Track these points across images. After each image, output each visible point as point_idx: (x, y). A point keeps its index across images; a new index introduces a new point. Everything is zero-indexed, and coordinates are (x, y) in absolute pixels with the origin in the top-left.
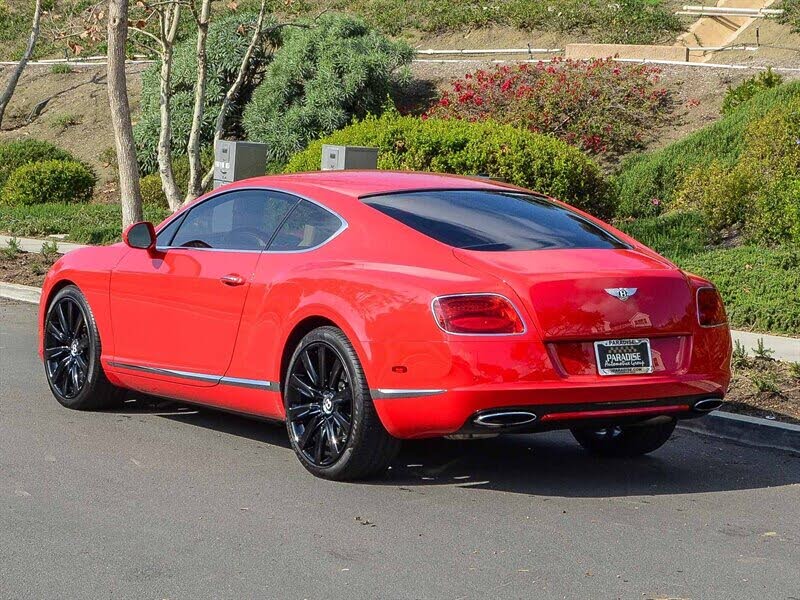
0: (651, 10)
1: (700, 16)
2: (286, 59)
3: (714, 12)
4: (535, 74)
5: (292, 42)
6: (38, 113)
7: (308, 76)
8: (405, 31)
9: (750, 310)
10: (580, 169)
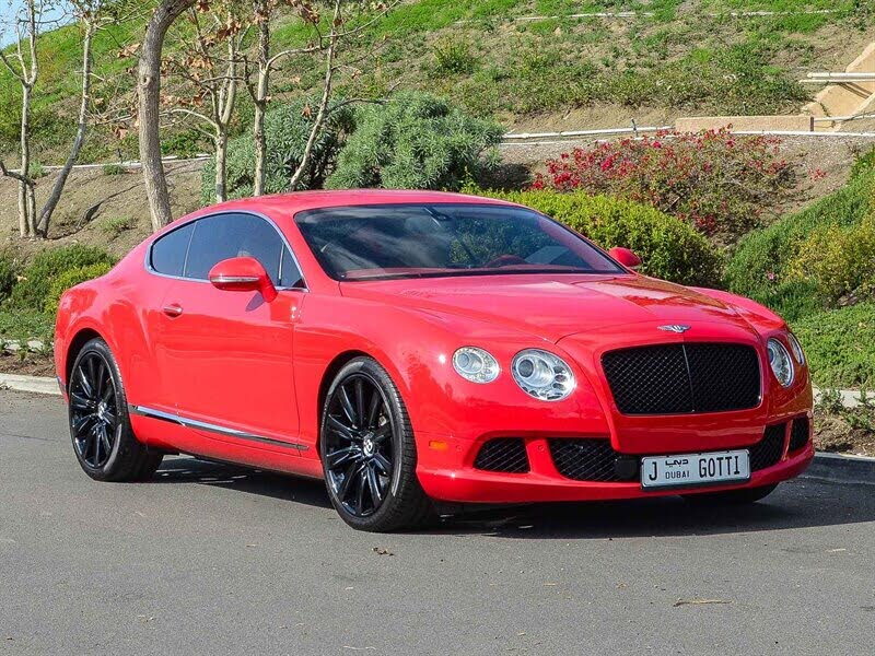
0: (770, 79)
1: (827, 84)
2: (360, 144)
3: (844, 78)
4: (638, 149)
5: (366, 125)
6: (88, 218)
7: (385, 162)
8: (496, 115)
9: (860, 367)
10: (682, 240)
